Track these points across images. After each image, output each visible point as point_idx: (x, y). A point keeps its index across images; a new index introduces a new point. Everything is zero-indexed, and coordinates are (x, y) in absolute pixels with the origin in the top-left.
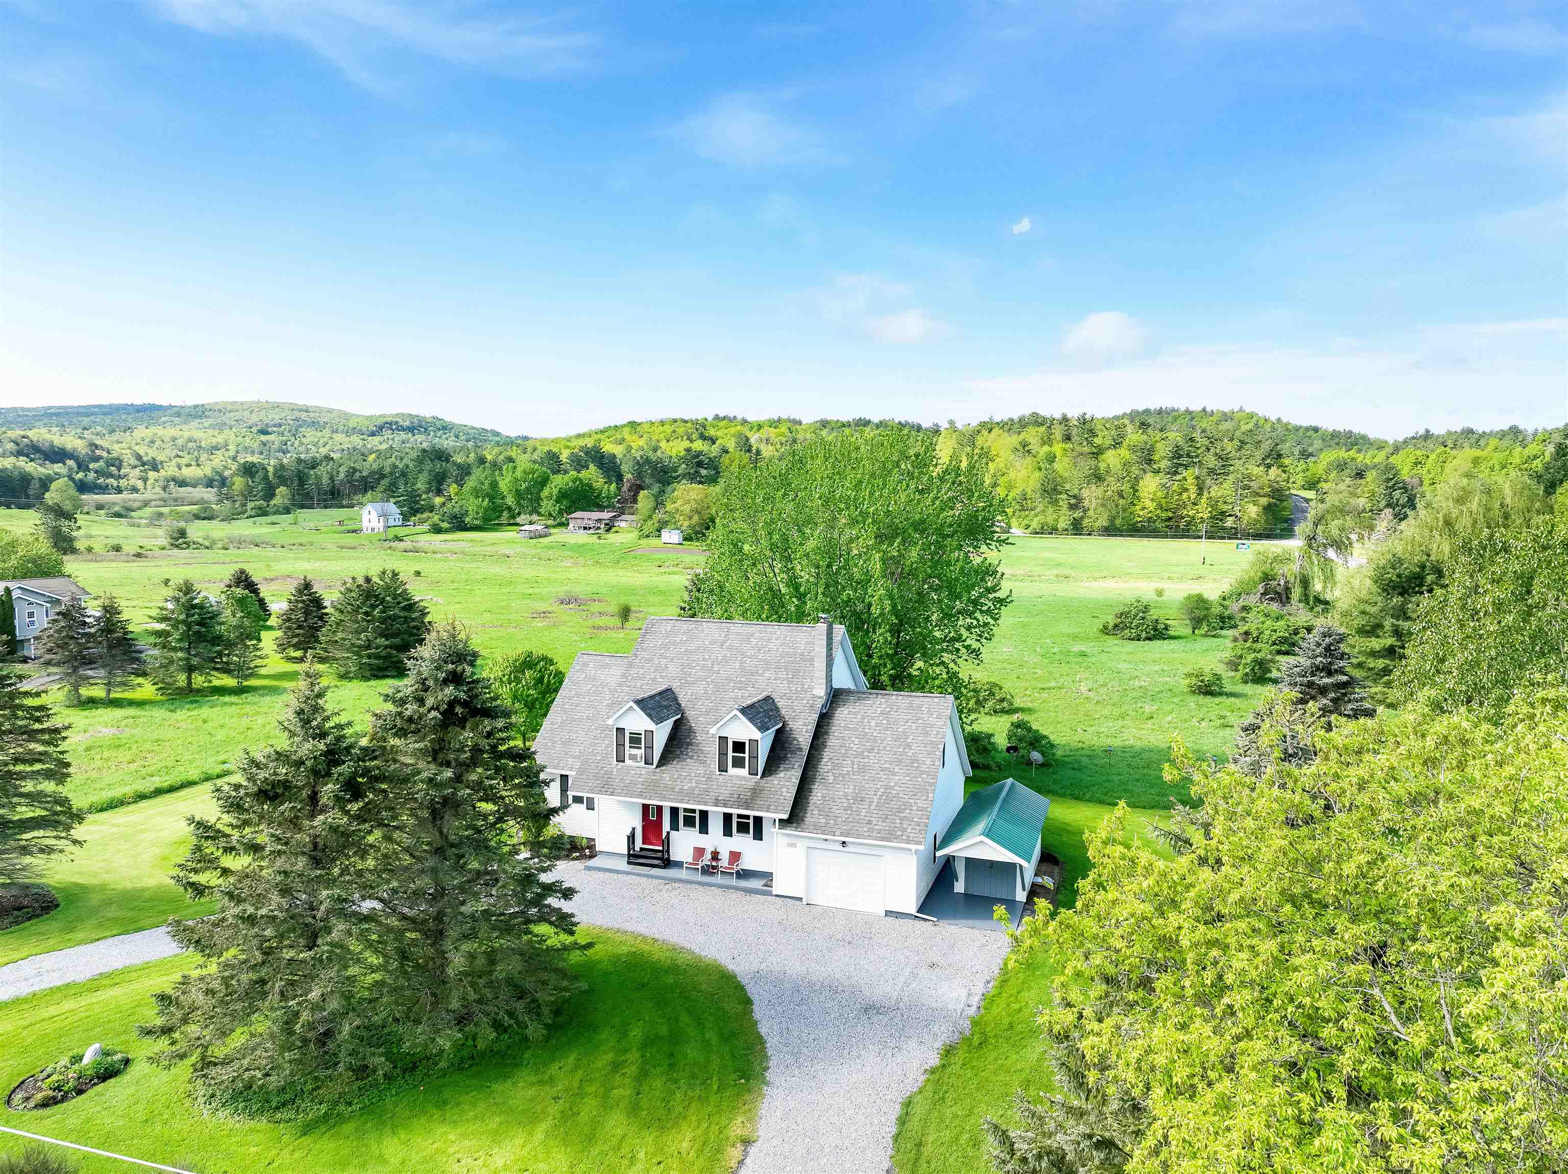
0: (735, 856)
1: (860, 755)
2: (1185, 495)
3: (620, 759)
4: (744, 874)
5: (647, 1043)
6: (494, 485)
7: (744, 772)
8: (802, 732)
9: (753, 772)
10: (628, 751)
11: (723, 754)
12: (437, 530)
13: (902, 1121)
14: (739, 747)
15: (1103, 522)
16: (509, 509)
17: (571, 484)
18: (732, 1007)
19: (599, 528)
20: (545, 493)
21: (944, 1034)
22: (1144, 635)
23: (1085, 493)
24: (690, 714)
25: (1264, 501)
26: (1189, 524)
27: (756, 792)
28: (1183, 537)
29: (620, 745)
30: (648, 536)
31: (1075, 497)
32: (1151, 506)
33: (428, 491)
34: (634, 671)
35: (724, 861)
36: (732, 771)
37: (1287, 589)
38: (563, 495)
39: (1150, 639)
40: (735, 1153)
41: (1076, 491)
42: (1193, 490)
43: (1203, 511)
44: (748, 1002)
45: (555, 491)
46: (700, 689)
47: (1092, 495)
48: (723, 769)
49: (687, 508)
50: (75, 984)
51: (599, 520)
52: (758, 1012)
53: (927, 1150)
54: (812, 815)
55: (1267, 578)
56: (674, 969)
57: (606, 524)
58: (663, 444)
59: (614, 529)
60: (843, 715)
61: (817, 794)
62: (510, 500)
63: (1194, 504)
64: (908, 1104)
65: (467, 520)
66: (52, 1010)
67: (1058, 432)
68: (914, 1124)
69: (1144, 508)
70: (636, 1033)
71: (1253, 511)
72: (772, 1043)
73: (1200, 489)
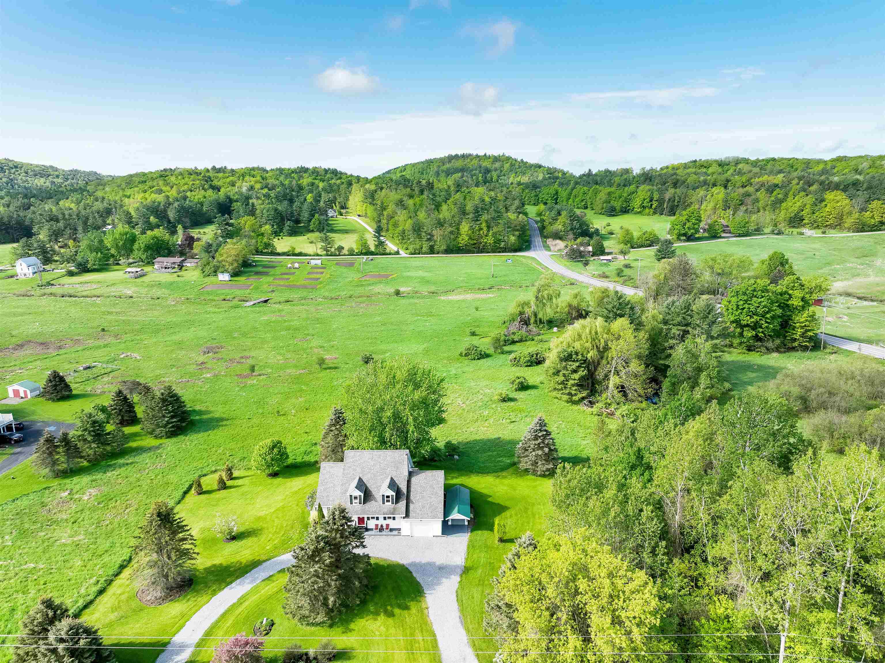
0: (388, 525)
1: (421, 493)
2: (481, 232)
3: (351, 503)
4: (391, 530)
5: (393, 589)
6: (101, 241)
7: (390, 503)
8: (404, 488)
9: (393, 503)
10: (354, 501)
11: (383, 499)
12: (71, 274)
13: (457, 596)
14: (388, 497)
15: (444, 247)
16: (113, 256)
17: (152, 241)
18: (409, 574)
19: (174, 268)
20: (136, 246)
21: (459, 571)
22: (476, 358)
23: (434, 232)
24: (368, 485)
25: (517, 233)
26: (484, 246)
27: (394, 509)
28: (482, 252)
29: (351, 500)
30: (209, 276)
31: (429, 234)
32: (467, 238)
33: (50, 241)
34: (346, 472)
35: (385, 527)
36: (387, 504)
37: (529, 319)
38: (148, 248)
39: (478, 359)
40: (426, 611)
41: (430, 231)
42: (485, 229)
43: (490, 240)
44: (411, 572)
45: (142, 246)
46: (369, 476)
47: (437, 233)
48: (384, 503)
49: (230, 259)
50: (234, 604)
51: (174, 263)
52: (414, 575)
53: (464, 601)
54: (411, 514)
55: (521, 313)
56: (389, 566)
57: (179, 265)
58: (188, 194)
59: (184, 268)
60: (414, 480)
61: (412, 506)
62: (113, 251)
63: (486, 236)
64: (457, 592)
65: (89, 266)
66: (237, 612)
67: (417, 190)
68: (459, 596)
69: (463, 240)
70: (389, 587)
71: (513, 239)
72: (421, 582)
73: (489, 227)
